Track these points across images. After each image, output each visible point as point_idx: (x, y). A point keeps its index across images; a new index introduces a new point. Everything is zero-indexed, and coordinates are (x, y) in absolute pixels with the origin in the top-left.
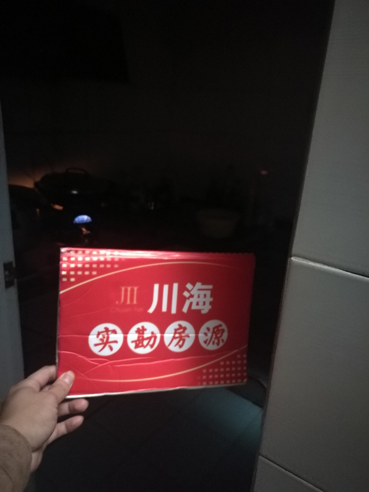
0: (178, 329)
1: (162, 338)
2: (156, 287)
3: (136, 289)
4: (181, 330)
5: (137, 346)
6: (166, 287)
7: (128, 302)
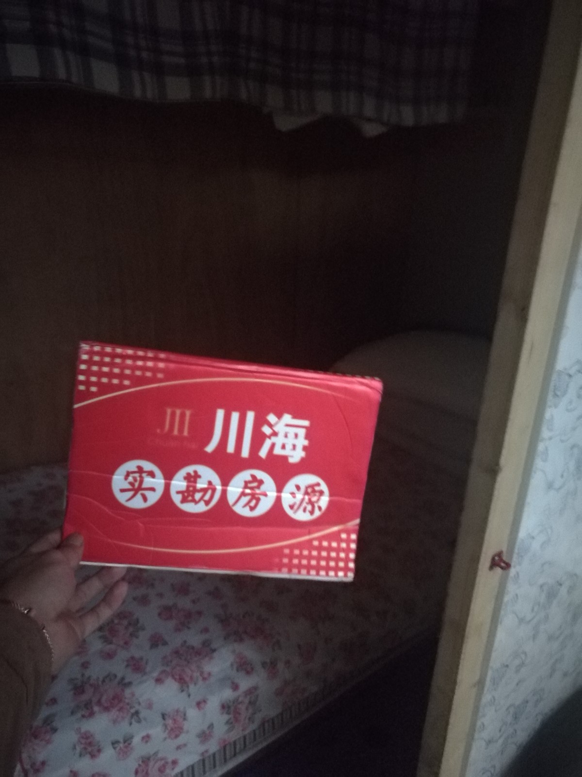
0: (250, 482)
1: (224, 493)
2: (220, 414)
3: (188, 413)
4: (255, 484)
5: (184, 500)
6: (235, 416)
7: (176, 432)
